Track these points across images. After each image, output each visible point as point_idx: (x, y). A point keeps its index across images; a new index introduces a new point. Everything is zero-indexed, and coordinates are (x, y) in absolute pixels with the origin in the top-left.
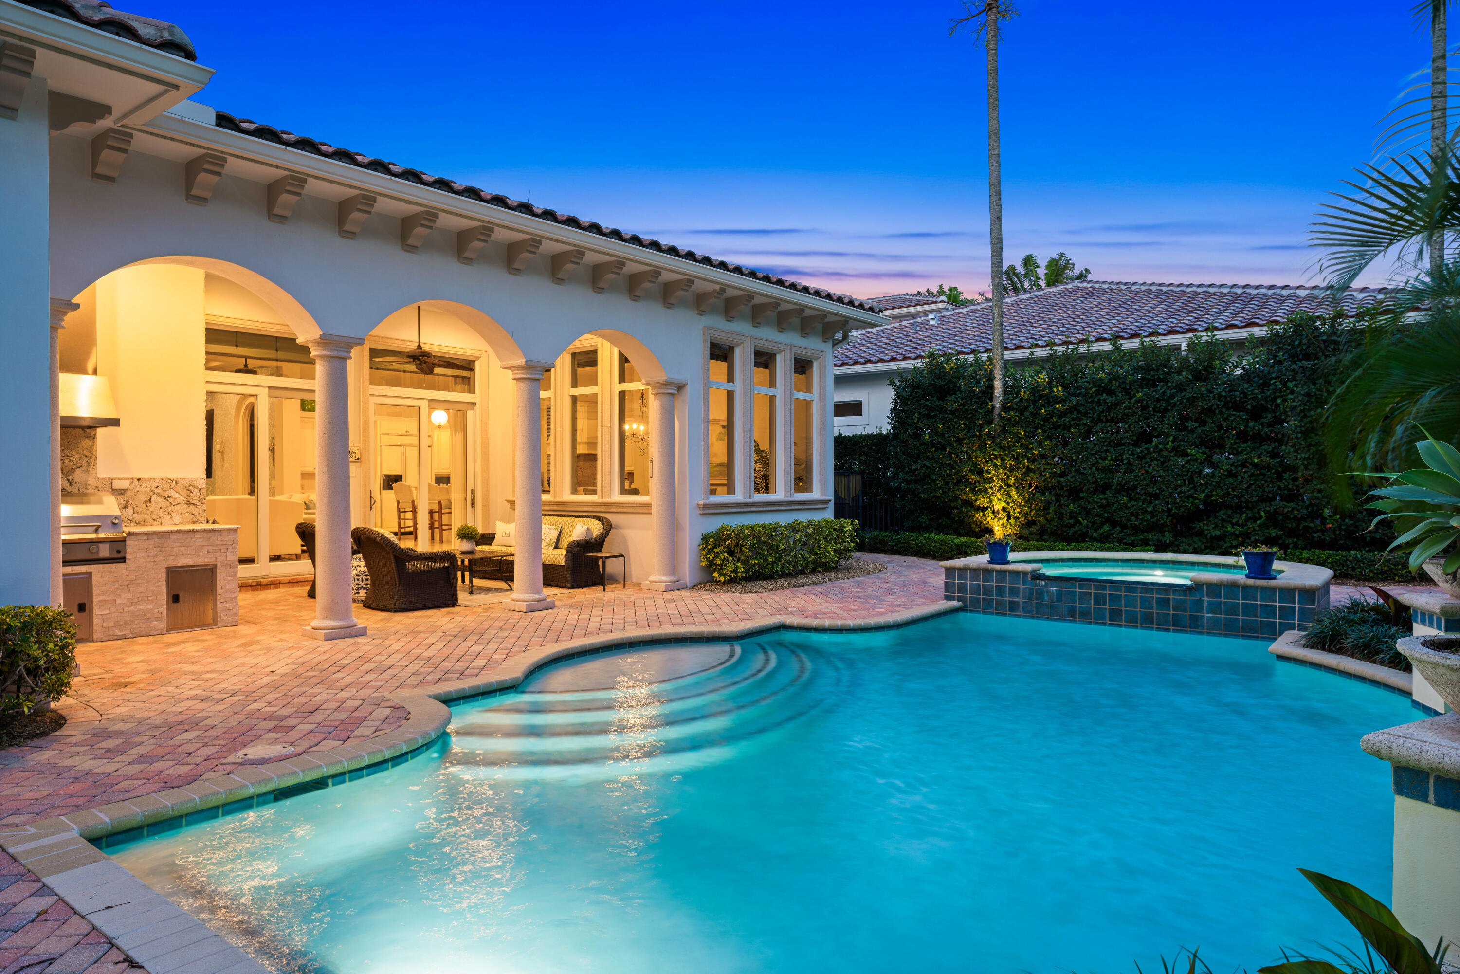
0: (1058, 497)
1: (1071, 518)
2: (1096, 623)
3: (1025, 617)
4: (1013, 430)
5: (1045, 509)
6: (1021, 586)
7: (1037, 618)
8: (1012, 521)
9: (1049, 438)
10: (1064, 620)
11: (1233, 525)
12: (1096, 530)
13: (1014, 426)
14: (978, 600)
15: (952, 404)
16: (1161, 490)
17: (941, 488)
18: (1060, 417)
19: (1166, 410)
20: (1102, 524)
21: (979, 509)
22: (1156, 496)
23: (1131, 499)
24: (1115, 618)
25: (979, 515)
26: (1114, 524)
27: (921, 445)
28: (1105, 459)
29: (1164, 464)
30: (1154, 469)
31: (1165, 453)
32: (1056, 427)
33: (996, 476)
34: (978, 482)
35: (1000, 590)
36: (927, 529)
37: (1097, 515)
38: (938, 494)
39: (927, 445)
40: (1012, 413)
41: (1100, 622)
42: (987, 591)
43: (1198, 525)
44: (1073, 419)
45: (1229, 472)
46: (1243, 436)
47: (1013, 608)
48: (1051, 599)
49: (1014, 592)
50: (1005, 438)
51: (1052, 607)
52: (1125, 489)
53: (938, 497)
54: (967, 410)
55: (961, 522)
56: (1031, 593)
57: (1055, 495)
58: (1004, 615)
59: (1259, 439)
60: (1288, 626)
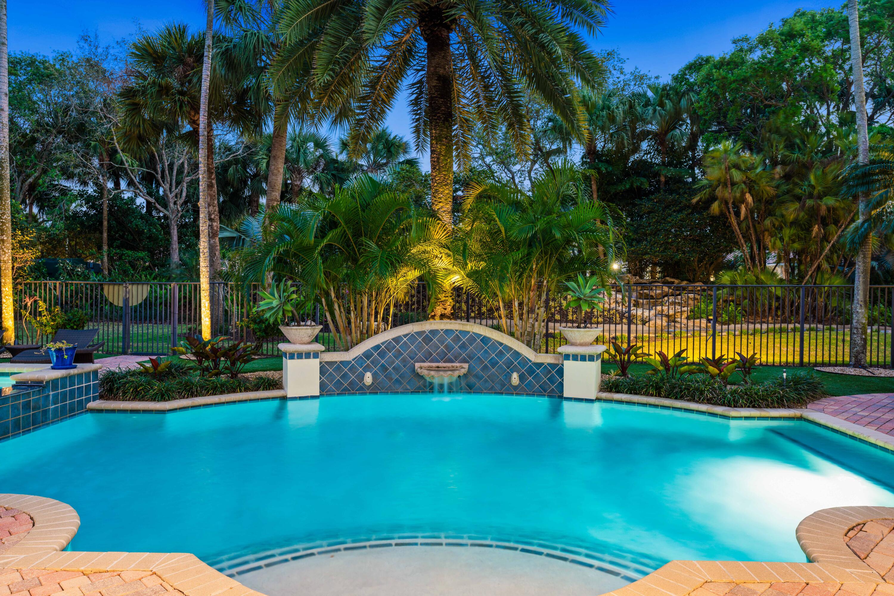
60: (88, 400)
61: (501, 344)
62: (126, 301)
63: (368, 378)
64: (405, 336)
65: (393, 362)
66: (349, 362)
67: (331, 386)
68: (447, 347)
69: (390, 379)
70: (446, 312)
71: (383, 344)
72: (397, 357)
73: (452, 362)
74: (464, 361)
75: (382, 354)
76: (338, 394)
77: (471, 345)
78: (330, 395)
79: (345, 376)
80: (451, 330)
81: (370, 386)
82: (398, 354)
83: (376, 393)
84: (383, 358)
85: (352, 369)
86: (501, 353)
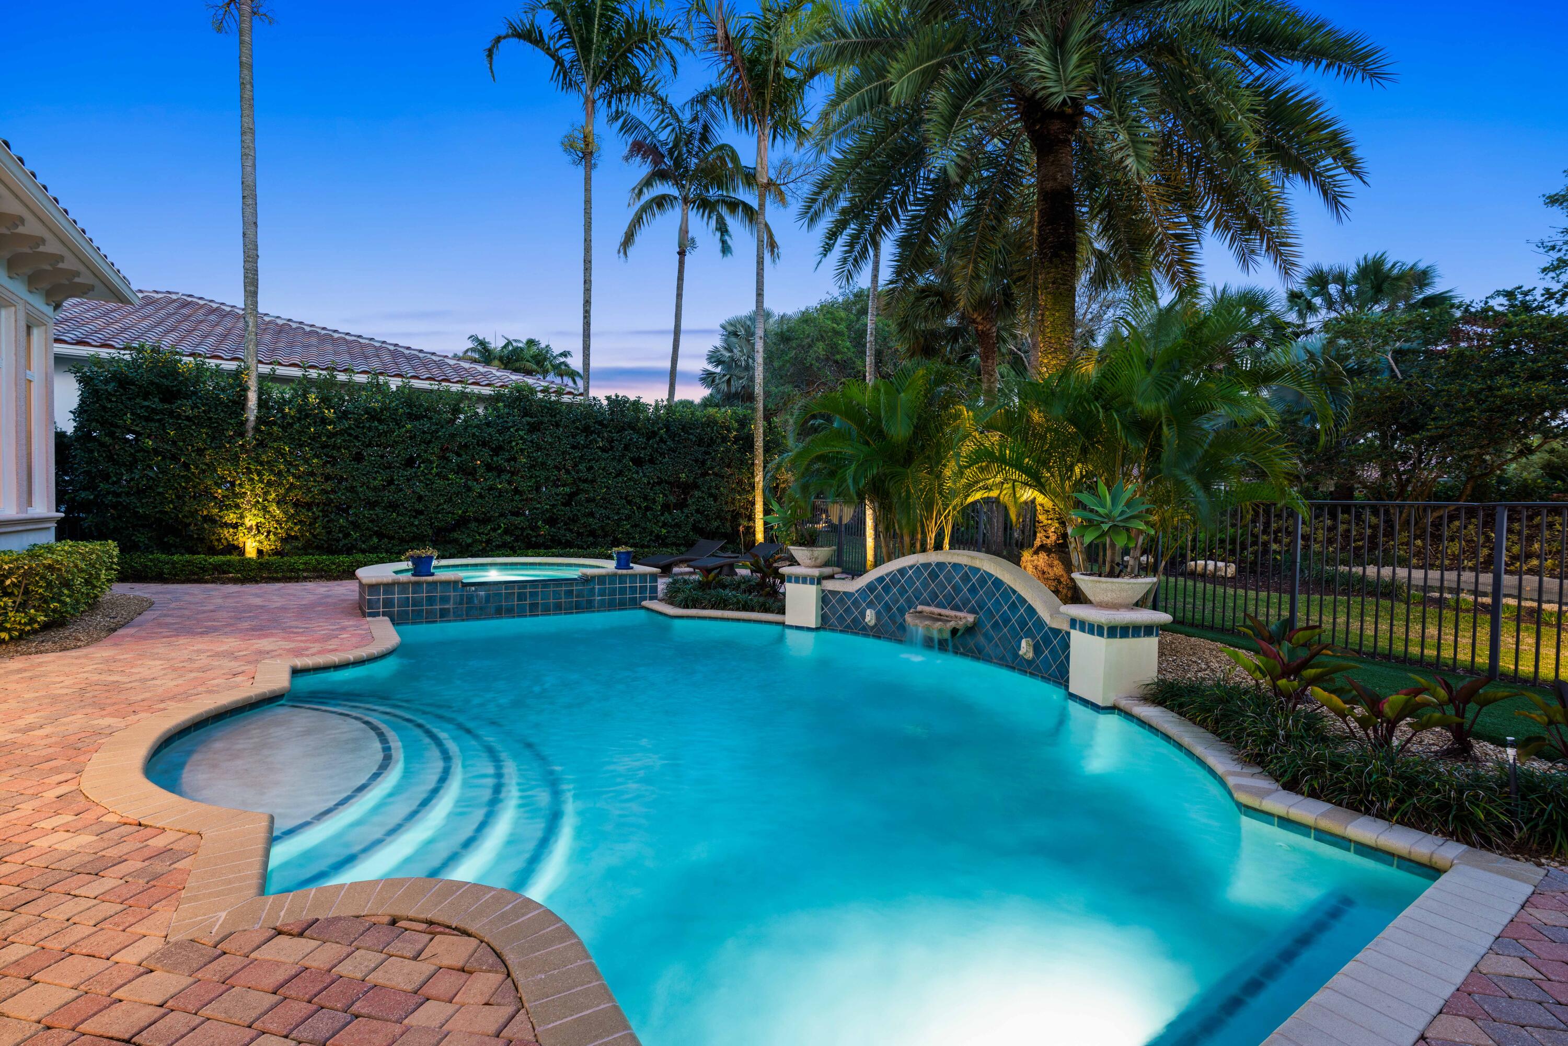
0: (325, 514)
1: (340, 531)
2: (519, 616)
3: (455, 621)
4: (275, 445)
5: (310, 525)
6: (452, 594)
7: (467, 620)
8: (272, 537)
9: (316, 456)
10: (492, 618)
11: (479, 534)
12: (364, 542)
13: (275, 441)
14: (407, 612)
15: (186, 408)
16: (426, 507)
17: (172, 502)
18: (329, 437)
19: (430, 442)
20: (371, 536)
21: (226, 525)
22: (421, 512)
23: (398, 514)
24: (534, 610)
25: (227, 533)
26: (380, 536)
27: (139, 451)
28: (375, 479)
29: (428, 485)
30: (419, 488)
31: (430, 477)
32: (324, 446)
33: (250, 491)
34: (226, 497)
35: (430, 600)
36: (148, 549)
37: (367, 529)
38: (167, 509)
39: (148, 452)
40: (275, 428)
41: (522, 615)
42: (416, 603)
43: (455, 535)
44: (344, 441)
45: (480, 494)
46: (489, 468)
47: (444, 615)
48: (480, 602)
49: (445, 599)
50: (265, 452)
51: (481, 609)
52: (393, 506)
53: (166, 513)
54: (210, 419)
55: (201, 540)
56: (462, 599)
57: (322, 511)
58: (435, 622)
59: (500, 471)
60: (645, 599)
61: (1014, 592)
62: (840, 519)
63: (870, 617)
64: (911, 567)
65: (897, 601)
66: (852, 594)
67: (833, 620)
68: (954, 588)
69: (894, 622)
70: (1049, 541)
71: (887, 575)
72: (901, 595)
73: (959, 610)
74: (972, 611)
75: (886, 589)
76: (841, 631)
77: (982, 588)
78: (833, 630)
79: (848, 610)
80: (960, 565)
81: (873, 628)
82: (903, 591)
83: (879, 638)
84: (887, 594)
85: (856, 603)
86: (1013, 607)
